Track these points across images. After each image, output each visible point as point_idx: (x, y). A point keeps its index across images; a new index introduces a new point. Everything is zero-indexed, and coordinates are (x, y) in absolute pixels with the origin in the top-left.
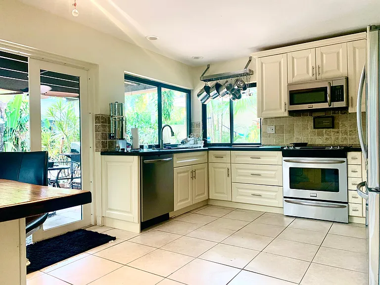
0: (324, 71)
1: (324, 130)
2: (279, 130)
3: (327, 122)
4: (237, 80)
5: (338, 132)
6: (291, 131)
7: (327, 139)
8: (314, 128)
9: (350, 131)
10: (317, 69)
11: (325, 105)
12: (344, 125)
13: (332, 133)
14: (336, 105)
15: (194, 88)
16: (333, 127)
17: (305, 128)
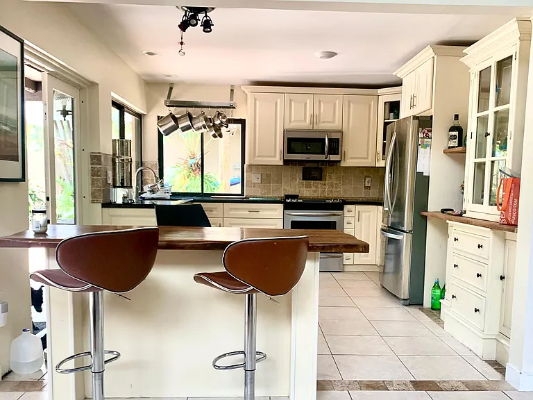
0: (322, 121)
1: (312, 182)
2: (266, 179)
3: (315, 174)
4: (219, 114)
5: (325, 185)
6: (279, 181)
7: (315, 191)
8: (303, 179)
9: (336, 184)
10: (315, 118)
11: (321, 157)
12: (330, 178)
13: (320, 185)
14: (333, 157)
15: (148, 113)
16: (321, 180)
17: (294, 178)
